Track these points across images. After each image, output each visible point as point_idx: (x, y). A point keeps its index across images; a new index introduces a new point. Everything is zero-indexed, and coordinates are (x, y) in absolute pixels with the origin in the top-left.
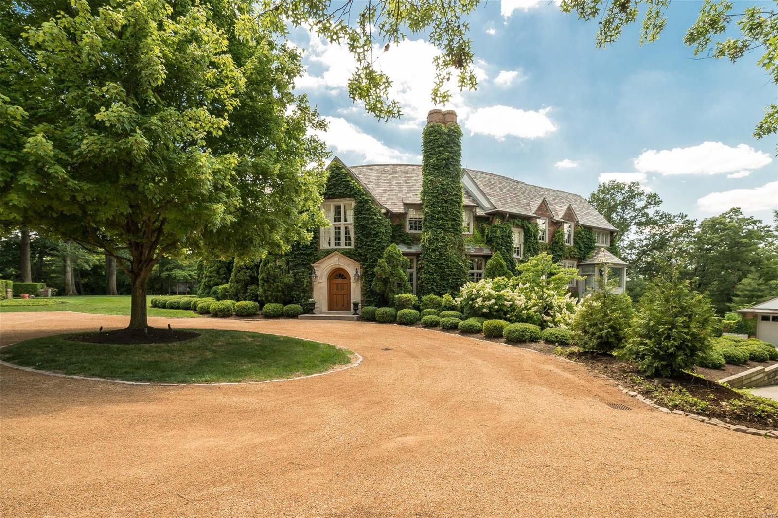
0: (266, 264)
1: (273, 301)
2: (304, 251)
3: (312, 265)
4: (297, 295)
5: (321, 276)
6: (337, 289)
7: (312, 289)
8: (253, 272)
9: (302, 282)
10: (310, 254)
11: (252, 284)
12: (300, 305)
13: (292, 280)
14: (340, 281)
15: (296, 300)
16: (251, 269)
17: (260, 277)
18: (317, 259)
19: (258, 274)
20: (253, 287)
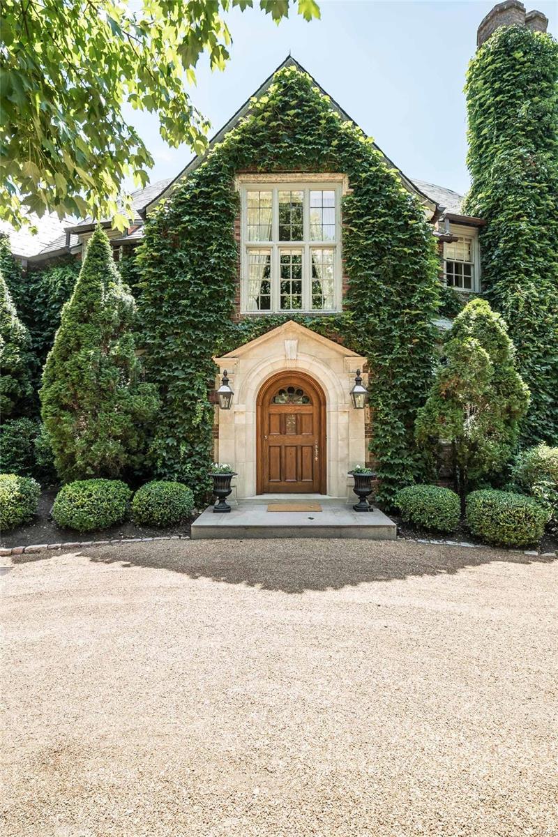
0: (69, 352)
1: (89, 471)
2: (195, 315)
3: (217, 361)
4: (168, 448)
5: (241, 392)
6: (283, 431)
7: (215, 432)
8: (21, 383)
9: (186, 409)
10: (211, 327)
11: (16, 415)
12: (180, 480)
13: (156, 403)
14: (298, 406)
15: (164, 465)
16: (16, 375)
17: (45, 394)
18: (236, 341)
19: (37, 386)
20: (20, 424)
